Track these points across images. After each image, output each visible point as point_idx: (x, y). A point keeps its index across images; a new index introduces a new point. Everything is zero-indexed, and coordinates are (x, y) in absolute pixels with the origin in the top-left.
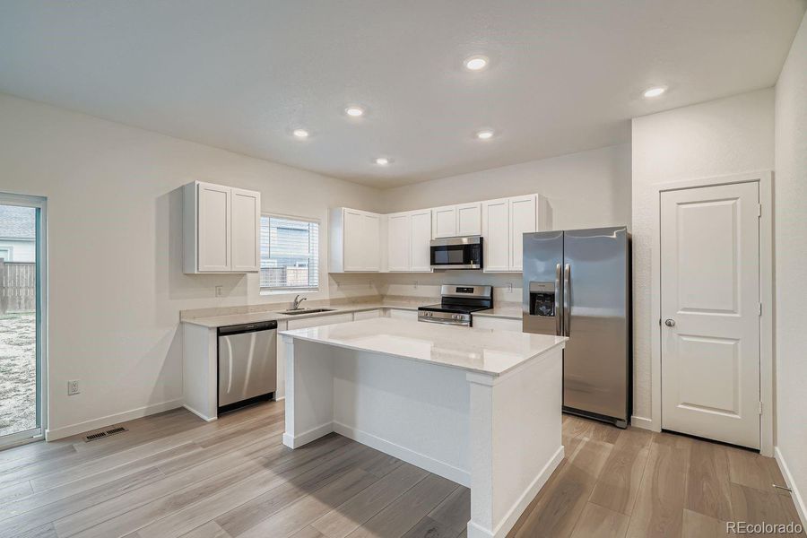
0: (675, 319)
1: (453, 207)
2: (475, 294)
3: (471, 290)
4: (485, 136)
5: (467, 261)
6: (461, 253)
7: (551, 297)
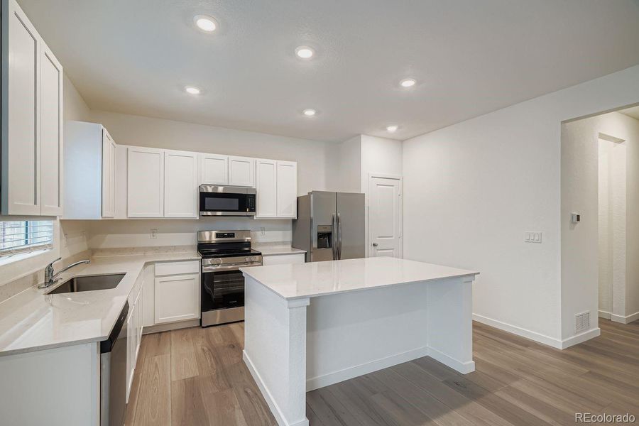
0: (375, 242)
1: (225, 157)
2: (236, 238)
3: (232, 235)
4: (310, 113)
5: (242, 208)
6: (236, 201)
7: (329, 235)
